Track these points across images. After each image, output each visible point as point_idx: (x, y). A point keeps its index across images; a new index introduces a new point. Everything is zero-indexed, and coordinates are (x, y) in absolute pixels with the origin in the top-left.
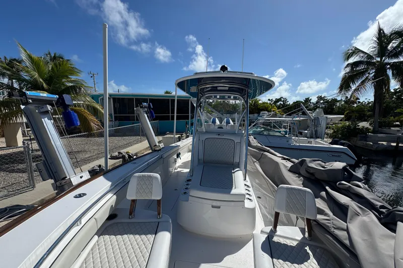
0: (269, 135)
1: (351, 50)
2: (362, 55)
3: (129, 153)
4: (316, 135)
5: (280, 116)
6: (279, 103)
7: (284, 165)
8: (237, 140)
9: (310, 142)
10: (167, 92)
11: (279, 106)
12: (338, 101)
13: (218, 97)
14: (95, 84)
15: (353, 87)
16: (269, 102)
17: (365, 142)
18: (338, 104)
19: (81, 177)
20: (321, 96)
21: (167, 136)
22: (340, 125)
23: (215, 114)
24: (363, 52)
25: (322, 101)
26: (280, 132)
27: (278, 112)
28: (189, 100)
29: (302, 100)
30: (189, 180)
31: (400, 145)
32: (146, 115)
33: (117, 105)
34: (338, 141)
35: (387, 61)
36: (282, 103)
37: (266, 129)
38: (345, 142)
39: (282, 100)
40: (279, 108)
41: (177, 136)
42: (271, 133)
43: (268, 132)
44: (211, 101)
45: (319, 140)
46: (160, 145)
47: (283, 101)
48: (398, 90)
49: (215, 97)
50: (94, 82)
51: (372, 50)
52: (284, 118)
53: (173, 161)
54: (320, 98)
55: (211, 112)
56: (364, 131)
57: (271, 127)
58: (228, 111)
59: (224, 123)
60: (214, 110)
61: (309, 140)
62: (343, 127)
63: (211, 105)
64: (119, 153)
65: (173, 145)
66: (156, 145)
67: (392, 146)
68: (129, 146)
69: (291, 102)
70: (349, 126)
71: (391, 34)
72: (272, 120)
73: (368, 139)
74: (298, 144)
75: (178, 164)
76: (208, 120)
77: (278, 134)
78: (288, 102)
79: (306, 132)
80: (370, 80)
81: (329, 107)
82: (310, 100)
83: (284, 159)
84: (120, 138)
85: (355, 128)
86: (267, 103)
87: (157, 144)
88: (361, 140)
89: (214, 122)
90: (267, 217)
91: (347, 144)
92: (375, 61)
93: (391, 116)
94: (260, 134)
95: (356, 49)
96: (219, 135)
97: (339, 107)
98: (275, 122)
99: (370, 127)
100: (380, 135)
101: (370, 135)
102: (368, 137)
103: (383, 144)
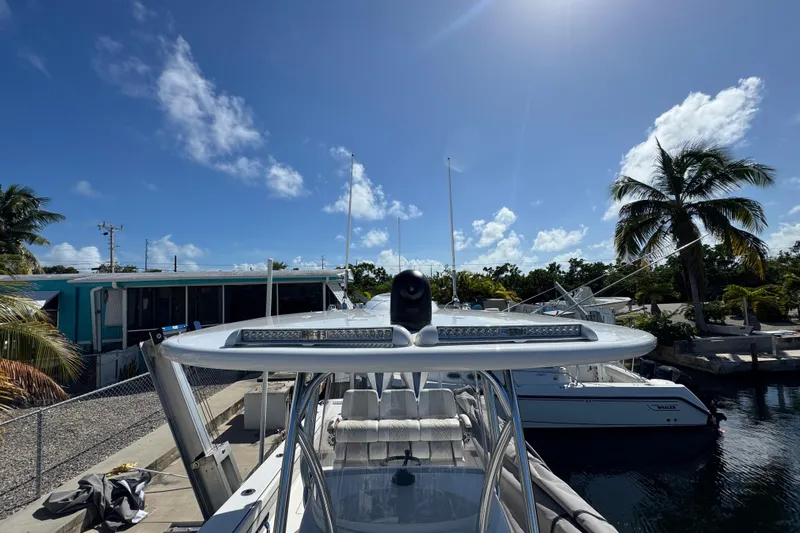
1: (623, 182)
2: (643, 191)
3: (125, 471)
6: (503, 276)
11: (506, 282)
12: (607, 267)
14: (112, 249)
16: (485, 273)
17: (693, 357)
18: (607, 273)
20: (575, 260)
24: (643, 185)
25: (579, 269)
27: (508, 297)
29: (545, 267)
31: (759, 359)
35: (687, 200)
36: (509, 274)
39: (509, 268)
40: (506, 285)
45: (612, 365)
47: (511, 271)
50: (111, 244)
51: (658, 181)
54: (575, 263)
56: (684, 331)
67: (745, 363)
69: (525, 271)
71: (683, 157)
74: (580, 385)
78: (520, 272)
80: (666, 233)
82: (559, 267)
86: (483, 276)
87: (208, 451)
88: (682, 352)
91: (676, 373)
92: (667, 200)
95: (630, 180)
100: (714, 339)
101: (699, 341)
102: (694, 345)
103: (725, 358)
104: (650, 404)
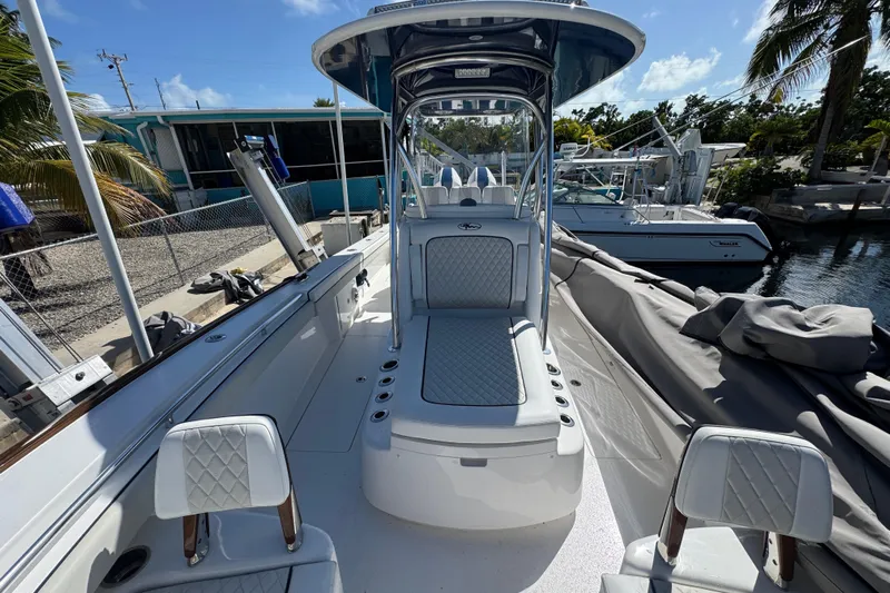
0: (578, 203)
3: (240, 272)
4: (683, 197)
5: (602, 151)
6: (597, 120)
7: (647, 299)
8: (518, 238)
9: (670, 215)
10: (321, 104)
11: (598, 127)
12: (733, 108)
13: (456, 104)
14: (126, 89)
15: (784, 64)
16: (574, 117)
17: (785, 206)
18: (732, 115)
19: (79, 378)
20: (695, 97)
21: (334, 221)
22: (737, 167)
23: (449, 156)
25: (696, 109)
26: (603, 193)
28: (378, 122)
29: (652, 107)
30: (391, 365)
31: (861, 208)
32: (263, 172)
33: (194, 145)
34: (733, 208)
36: (605, 118)
37: (572, 189)
38: (750, 209)
39: (606, 110)
40: (598, 132)
41: (359, 220)
42: (585, 198)
43: (575, 195)
44: (435, 120)
45: (689, 208)
46: (315, 249)
47: (608, 114)
48: (871, 73)
49: (447, 105)
50: (122, 81)
52: (618, 159)
53: (349, 296)
54: (694, 102)
55: (437, 152)
56: (789, 179)
57: (581, 182)
58: (479, 146)
59: (473, 184)
60: (443, 146)
61: (669, 208)
62: (743, 172)
63: (437, 133)
64: (214, 275)
65: (344, 252)
66: (303, 251)
67: (842, 211)
68: (241, 253)
69: (624, 115)
70: (758, 170)
72: (585, 164)
73: (794, 198)
74: (646, 222)
75: (362, 301)
76: (431, 171)
77: (599, 199)
78: (619, 114)
79: (662, 188)
80: (824, 45)
81: (713, 122)
82: (670, 107)
83: (645, 280)
84: (217, 232)
85: (770, 172)
86: (570, 121)
87: (307, 248)
88: (778, 201)
89: (447, 180)
90: (605, 444)
91: (755, 213)
93: (853, 140)
94: (559, 201)
96: (467, 226)
97: (733, 121)
98: (595, 169)
99: (802, 170)
100: (820, 187)
101: (801, 189)
102: (795, 194)
103: (824, 207)
104: (712, 241)
